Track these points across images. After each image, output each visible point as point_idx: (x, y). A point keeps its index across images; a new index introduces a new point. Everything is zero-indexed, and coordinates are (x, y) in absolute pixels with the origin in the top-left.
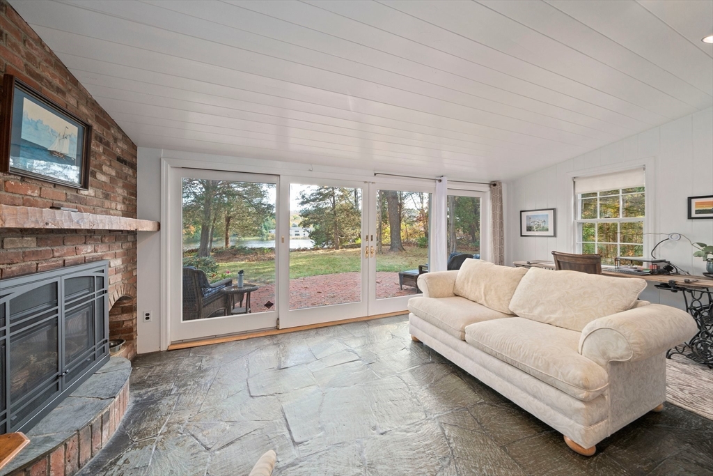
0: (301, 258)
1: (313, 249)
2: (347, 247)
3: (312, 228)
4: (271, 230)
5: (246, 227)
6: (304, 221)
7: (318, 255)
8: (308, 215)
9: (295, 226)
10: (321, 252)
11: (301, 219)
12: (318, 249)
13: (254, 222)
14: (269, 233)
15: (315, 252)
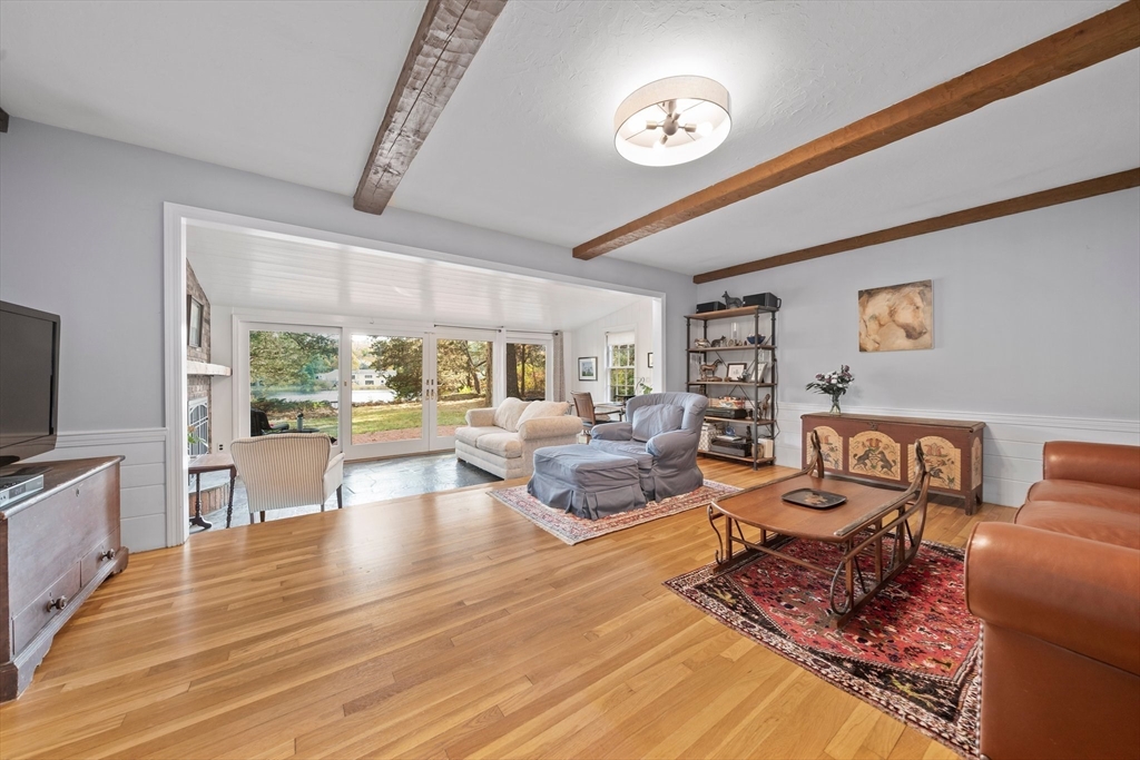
0: (371, 413)
1: (393, 403)
2: (445, 399)
3: (391, 372)
4: (319, 375)
5: (280, 370)
6: (378, 362)
7: (399, 411)
8: (384, 352)
9: (364, 368)
10: (403, 406)
11: (374, 358)
12: (401, 403)
13: (294, 361)
14: (315, 380)
15: (394, 407)
